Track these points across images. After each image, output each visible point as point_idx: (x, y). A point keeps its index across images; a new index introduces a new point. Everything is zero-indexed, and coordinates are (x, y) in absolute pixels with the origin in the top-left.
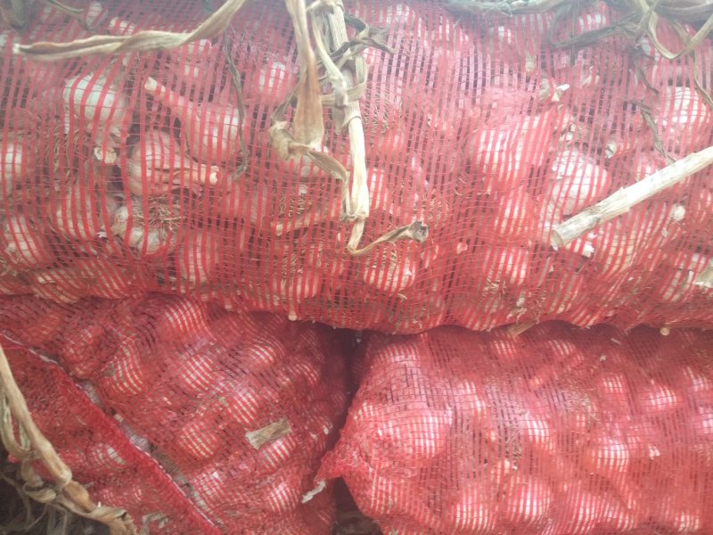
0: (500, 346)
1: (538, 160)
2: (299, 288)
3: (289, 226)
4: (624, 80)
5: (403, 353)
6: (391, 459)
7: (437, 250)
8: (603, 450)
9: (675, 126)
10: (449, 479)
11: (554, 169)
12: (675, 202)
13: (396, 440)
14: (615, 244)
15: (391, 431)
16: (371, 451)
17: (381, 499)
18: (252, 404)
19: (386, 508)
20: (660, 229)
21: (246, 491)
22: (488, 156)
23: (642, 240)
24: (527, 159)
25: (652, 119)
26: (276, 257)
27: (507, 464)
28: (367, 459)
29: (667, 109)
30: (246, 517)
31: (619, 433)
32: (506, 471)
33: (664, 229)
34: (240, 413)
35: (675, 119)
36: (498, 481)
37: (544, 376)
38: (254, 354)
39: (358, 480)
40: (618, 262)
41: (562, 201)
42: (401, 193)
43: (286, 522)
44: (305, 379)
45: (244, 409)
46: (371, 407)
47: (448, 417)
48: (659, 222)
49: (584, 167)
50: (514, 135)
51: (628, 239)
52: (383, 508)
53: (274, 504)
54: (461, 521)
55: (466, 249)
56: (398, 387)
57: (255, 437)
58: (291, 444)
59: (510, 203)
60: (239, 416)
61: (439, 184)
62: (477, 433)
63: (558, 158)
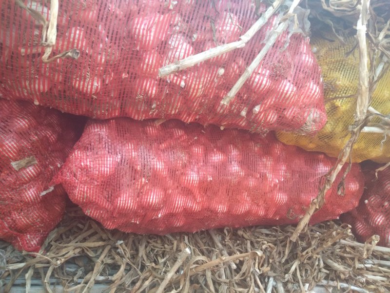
0: (150, 129)
1: (162, 37)
2: (37, 86)
3: (29, 51)
4: (206, 5)
5: (99, 128)
6: (87, 176)
7: (112, 75)
8: (188, 176)
9: (225, 31)
10: (115, 186)
11: (170, 43)
12: (220, 66)
13: (90, 168)
14: (194, 83)
15: (88, 164)
16: (77, 172)
17: (81, 194)
18: (14, 147)
19: (83, 199)
20: (214, 78)
21: (11, 191)
22: (137, 30)
23: (206, 83)
24: (156, 36)
25: (214, 25)
26: (22, 68)
27: (143, 180)
28: (75, 175)
29: (222, 22)
30: (12, 205)
31: (196, 170)
32: (143, 183)
33: (216, 78)
34: (7, 151)
35: (225, 28)
36: (139, 187)
37: (167, 143)
38: (17, 122)
39: (69, 185)
40: (195, 91)
41: (172, 59)
42: (93, 42)
43: (34, 208)
44: (48, 139)
45: (10, 149)
46: (79, 152)
47: (118, 158)
48: (214, 75)
49: (182, 44)
50: (151, 22)
51: (200, 81)
52: (81, 199)
53: (27, 198)
54: (120, 205)
55: (127, 76)
56: (95, 143)
57: (16, 165)
58: (37, 169)
59: (148, 56)
60: (7, 153)
61: (113, 41)
62: (131, 166)
63: (172, 38)
